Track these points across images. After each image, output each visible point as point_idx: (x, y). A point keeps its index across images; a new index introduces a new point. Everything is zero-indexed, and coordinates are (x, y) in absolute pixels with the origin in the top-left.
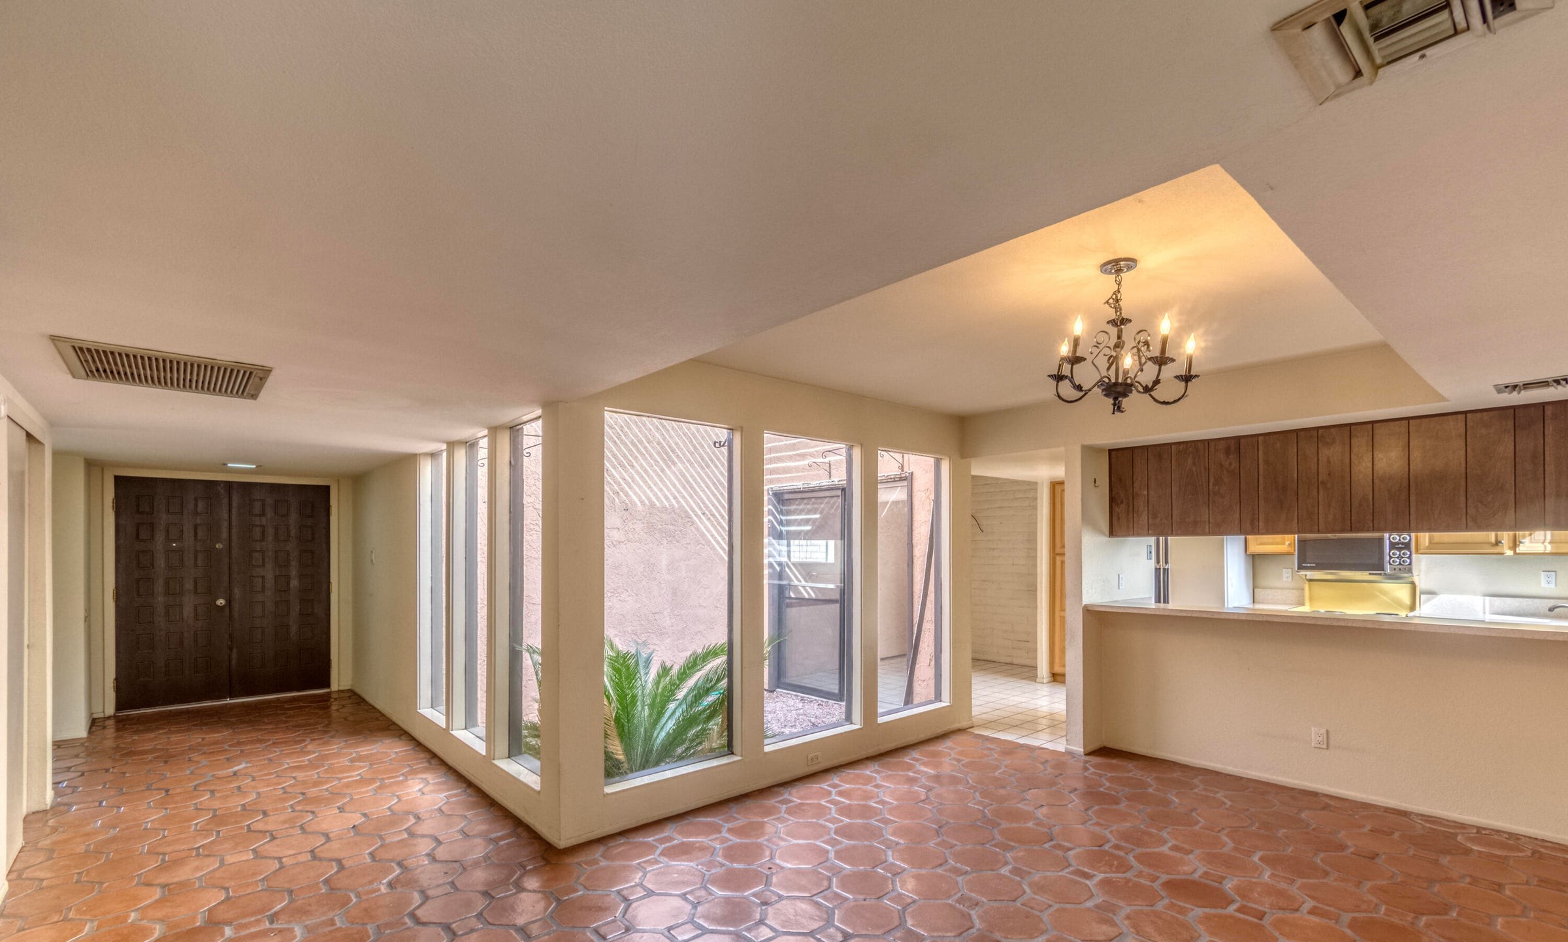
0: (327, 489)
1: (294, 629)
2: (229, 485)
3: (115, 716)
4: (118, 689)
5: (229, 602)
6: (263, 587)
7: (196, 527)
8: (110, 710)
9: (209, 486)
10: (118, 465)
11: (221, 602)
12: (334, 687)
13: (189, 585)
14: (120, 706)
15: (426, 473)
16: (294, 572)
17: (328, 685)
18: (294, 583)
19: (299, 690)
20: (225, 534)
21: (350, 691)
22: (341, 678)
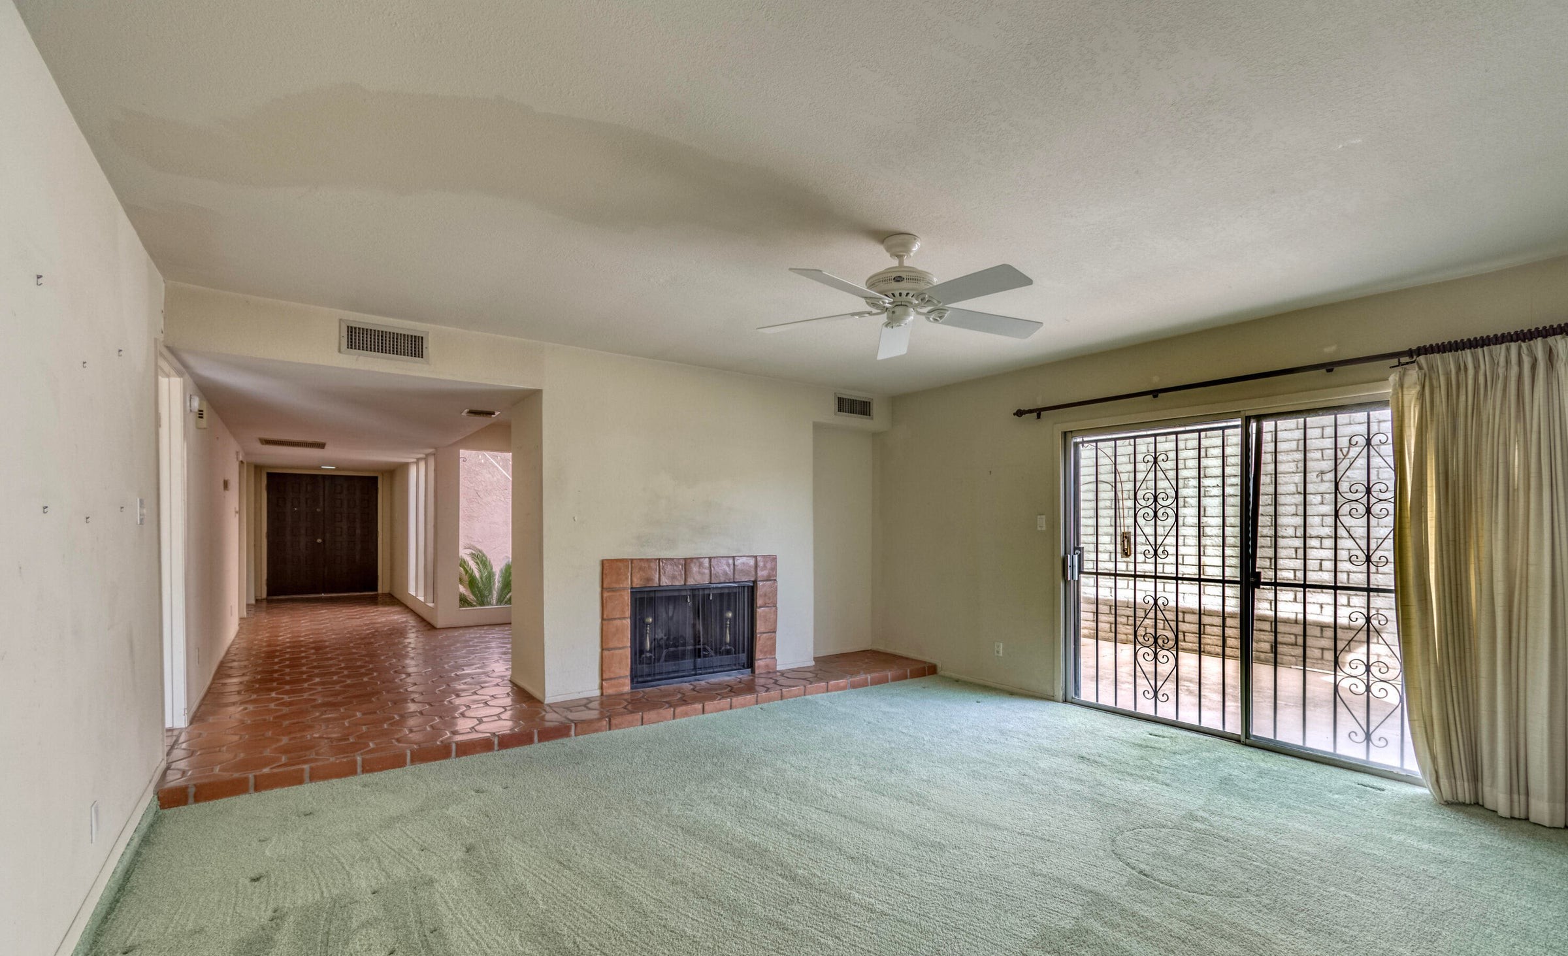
0: (375, 479)
1: (358, 557)
2: (324, 477)
3: (266, 599)
4: (268, 585)
5: (324, 541)
6: (341, 532)
7: (307, 499)
8: (264, 595)
9: (314, 477)
10: (269, 467)
11: (319, 541)
12: (380, 591)
13: (303, 531)
14: (269, 594)
15: (413, 470)
16: (358, 525)
17: (376, 590)
18: (358, 531)
19: (360, 592)
20: (321, 504)
21: (390, 594)
22: (382, 587)
